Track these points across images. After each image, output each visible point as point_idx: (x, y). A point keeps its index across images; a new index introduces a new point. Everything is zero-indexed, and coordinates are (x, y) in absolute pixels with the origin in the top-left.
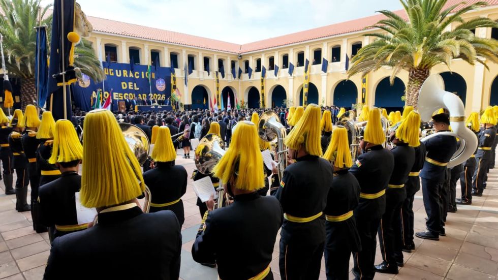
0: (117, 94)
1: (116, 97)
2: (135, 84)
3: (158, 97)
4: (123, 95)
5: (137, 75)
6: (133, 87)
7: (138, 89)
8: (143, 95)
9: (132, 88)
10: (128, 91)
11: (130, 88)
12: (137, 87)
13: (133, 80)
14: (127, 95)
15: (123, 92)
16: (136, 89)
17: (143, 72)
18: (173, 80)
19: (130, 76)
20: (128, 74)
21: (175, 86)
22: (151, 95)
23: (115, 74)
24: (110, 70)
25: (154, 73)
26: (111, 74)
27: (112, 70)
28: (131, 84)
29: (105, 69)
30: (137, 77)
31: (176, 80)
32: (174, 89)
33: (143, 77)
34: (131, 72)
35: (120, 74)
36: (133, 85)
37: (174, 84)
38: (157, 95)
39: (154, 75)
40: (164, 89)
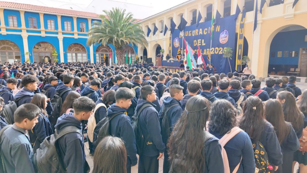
2: (203, 40)
3: (219, 51)
11: (199, 45)
13: (202, 37)
14: (196, 51)
16: (203, 45)
17: (209, 28)
18: (240, 28)
19: (200, 34)
20: (198, 32)
21: (242, 34)
22: (213, 50)
23: (192, 35)
24: (190, 32)
25: (219, 26)
26: (189, 35)
27: (191, 31)
28: (200, 41)
29: (186, 32)
30: (205, 33)
31: (243, 28)
32: (240, 40)
33: (209, 32)
34: (201, 30)
35: (194, 33)
36: (201, 41)
37: (241, 33)
38: (219, 48)
39: (219, 28)
40: (227, 41)
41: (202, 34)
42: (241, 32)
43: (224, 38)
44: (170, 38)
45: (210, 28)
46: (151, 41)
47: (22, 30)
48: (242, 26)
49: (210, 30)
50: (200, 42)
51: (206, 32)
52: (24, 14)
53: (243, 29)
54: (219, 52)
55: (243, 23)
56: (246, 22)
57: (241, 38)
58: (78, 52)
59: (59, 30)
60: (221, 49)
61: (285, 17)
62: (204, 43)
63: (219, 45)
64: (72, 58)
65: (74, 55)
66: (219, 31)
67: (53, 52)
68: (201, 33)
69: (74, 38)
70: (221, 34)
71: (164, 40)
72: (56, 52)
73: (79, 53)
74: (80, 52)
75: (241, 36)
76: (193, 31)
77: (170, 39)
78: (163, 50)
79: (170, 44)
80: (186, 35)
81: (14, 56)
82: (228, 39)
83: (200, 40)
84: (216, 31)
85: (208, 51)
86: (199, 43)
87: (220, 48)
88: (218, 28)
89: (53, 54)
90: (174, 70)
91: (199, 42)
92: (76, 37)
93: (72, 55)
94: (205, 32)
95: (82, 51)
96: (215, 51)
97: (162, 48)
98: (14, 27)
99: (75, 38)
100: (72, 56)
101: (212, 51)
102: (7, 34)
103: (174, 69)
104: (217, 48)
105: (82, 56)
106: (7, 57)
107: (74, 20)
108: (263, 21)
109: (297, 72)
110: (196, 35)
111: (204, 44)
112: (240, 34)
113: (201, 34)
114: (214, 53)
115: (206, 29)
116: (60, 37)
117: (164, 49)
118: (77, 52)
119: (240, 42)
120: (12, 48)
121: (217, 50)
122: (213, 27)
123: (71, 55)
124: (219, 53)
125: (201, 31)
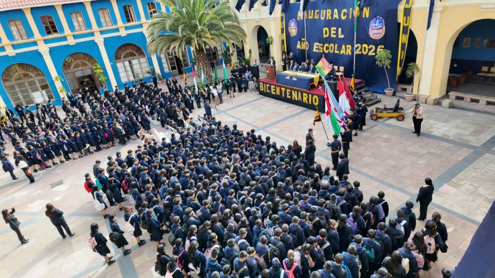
0: (318, 44)
1: (316, 49)
2: (340, 29)
3: (369, 50)
4: (323, 47)
5: (345, 14)
6: (337, 34)
7: (343, 36)
8: (348, 46)
9: (335, 36)
10: (329, 40)
11: (332, 36)
12: (342, 33)
13: (338, 23)
14: (328, 46)
15: (323, 41)
16: (339, 37)
17: (351, 9)
18: (404, 16)
19: (334, 18)
20: (332, 15)
21: (407, 27)
22: (358, 47)
23: (320, 17)
24: (316, 11)
25: (369, 8)
26: (316, 17)
27: (318, 11)
28: (334, 30)
29: (310, 11)
30: (343, 18)
31: (410, 16)
32: (404, 35)
33: (350, 17)
34: (336, 11)
35: (324, 16)
36: (337, 31)
37: (405, 25)
38: (368, 46)
39: (368, 11)
40: (382, 36)
41: (338, 18)
42: (406, 23)
43: (377, 30)
44: (282, 18)
45: (353, 10)
46: (247, 20)
47: (38, 42)
48: (407, 12)
49: (352, 13)
50: (335, 32)
51: (346, 16)
52: (31, 13)
53: (408, 17)
54: (369, 52)
55: (409, 6)
56: (414, 6)
57: (405, 32)
58: (132, 58)
59: (93, 27)
60: (372, 48)
61: (482, 6)
62: (342, 34)
63: (370, 41)
64: (125, 69)
65: (127, 63)
66: (367, 16)
67: (95, 67)
68: (336, 16)
69: (120, 36)
70: (372, 22)
71: (270, 21)
72: (99, 67)
73: (134, 59)
74: (135, 57)
75: (405, 28)
76: (322, 11)
77: (282, 21)
78: (272, 38)
79: (282, 30)
80: (310, 17)
81: (39, 85)
82: (384, 32)
83: (335, 28)
84: (364, 16)
85: (349, 48)
86: (334, 34)
87: (370, 46)
88: (366, 12)
89: (95, 71)
90: (299, 93)
91: (333, 32)
92: (123, 33)
93: (124, 64)
94: (344, 16)
95: (139, 54)
96: (363, 51)
97: (269, 35)
98: (22, 39)
99: (122, 35)
100: (125, 67)
101: (357, 49)
102: (16, 54)
103: (299, 91)
104: (365, 45)
105: (140, 63)
106: (30, 91)
107: (113, 4)
108: (445, 8)
109: (491, 72)
110: (327, 18)
111: (341, 36)
112: (404, 27)
113: (336, 18)
114: (360, 53)
115: (345, 10)
116: (99, 39)
117: (272, 36)
118: (130, 58)
119: (403, 39)
120: (30, 74)
121: (365, 48)
122: (357, 8)
123: (122, 65)
124: (369, 54)
125: (337, 13)
